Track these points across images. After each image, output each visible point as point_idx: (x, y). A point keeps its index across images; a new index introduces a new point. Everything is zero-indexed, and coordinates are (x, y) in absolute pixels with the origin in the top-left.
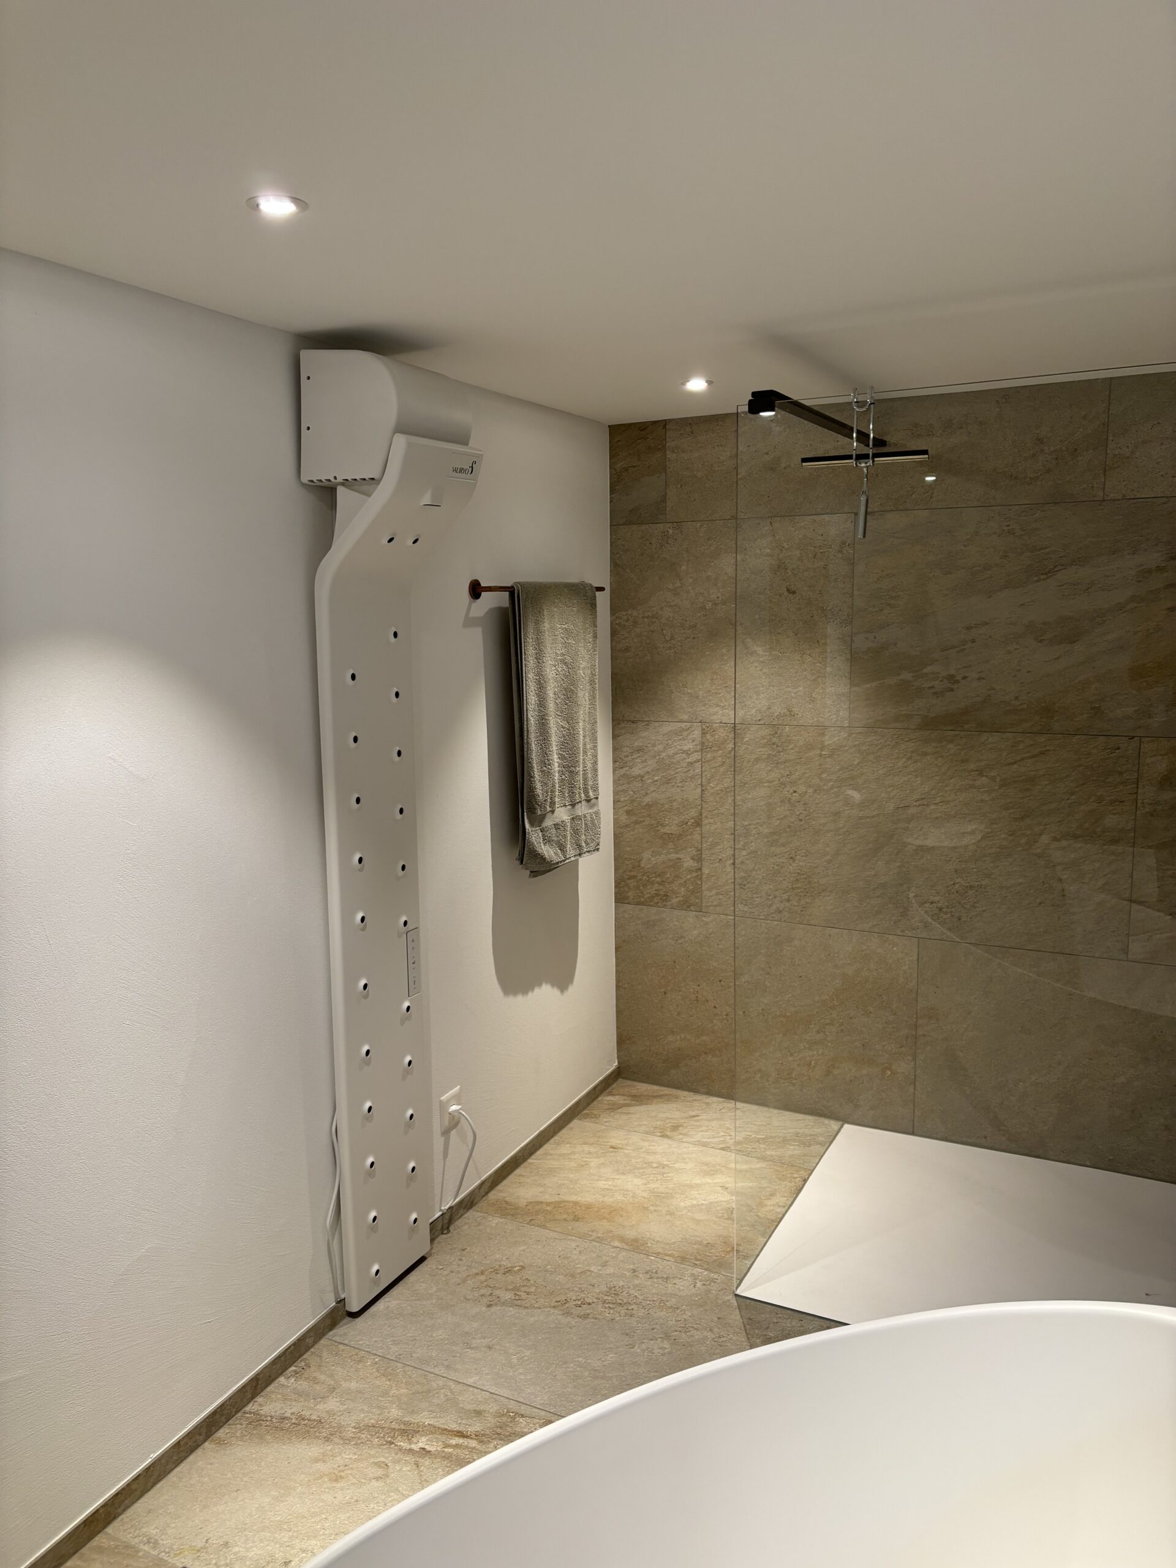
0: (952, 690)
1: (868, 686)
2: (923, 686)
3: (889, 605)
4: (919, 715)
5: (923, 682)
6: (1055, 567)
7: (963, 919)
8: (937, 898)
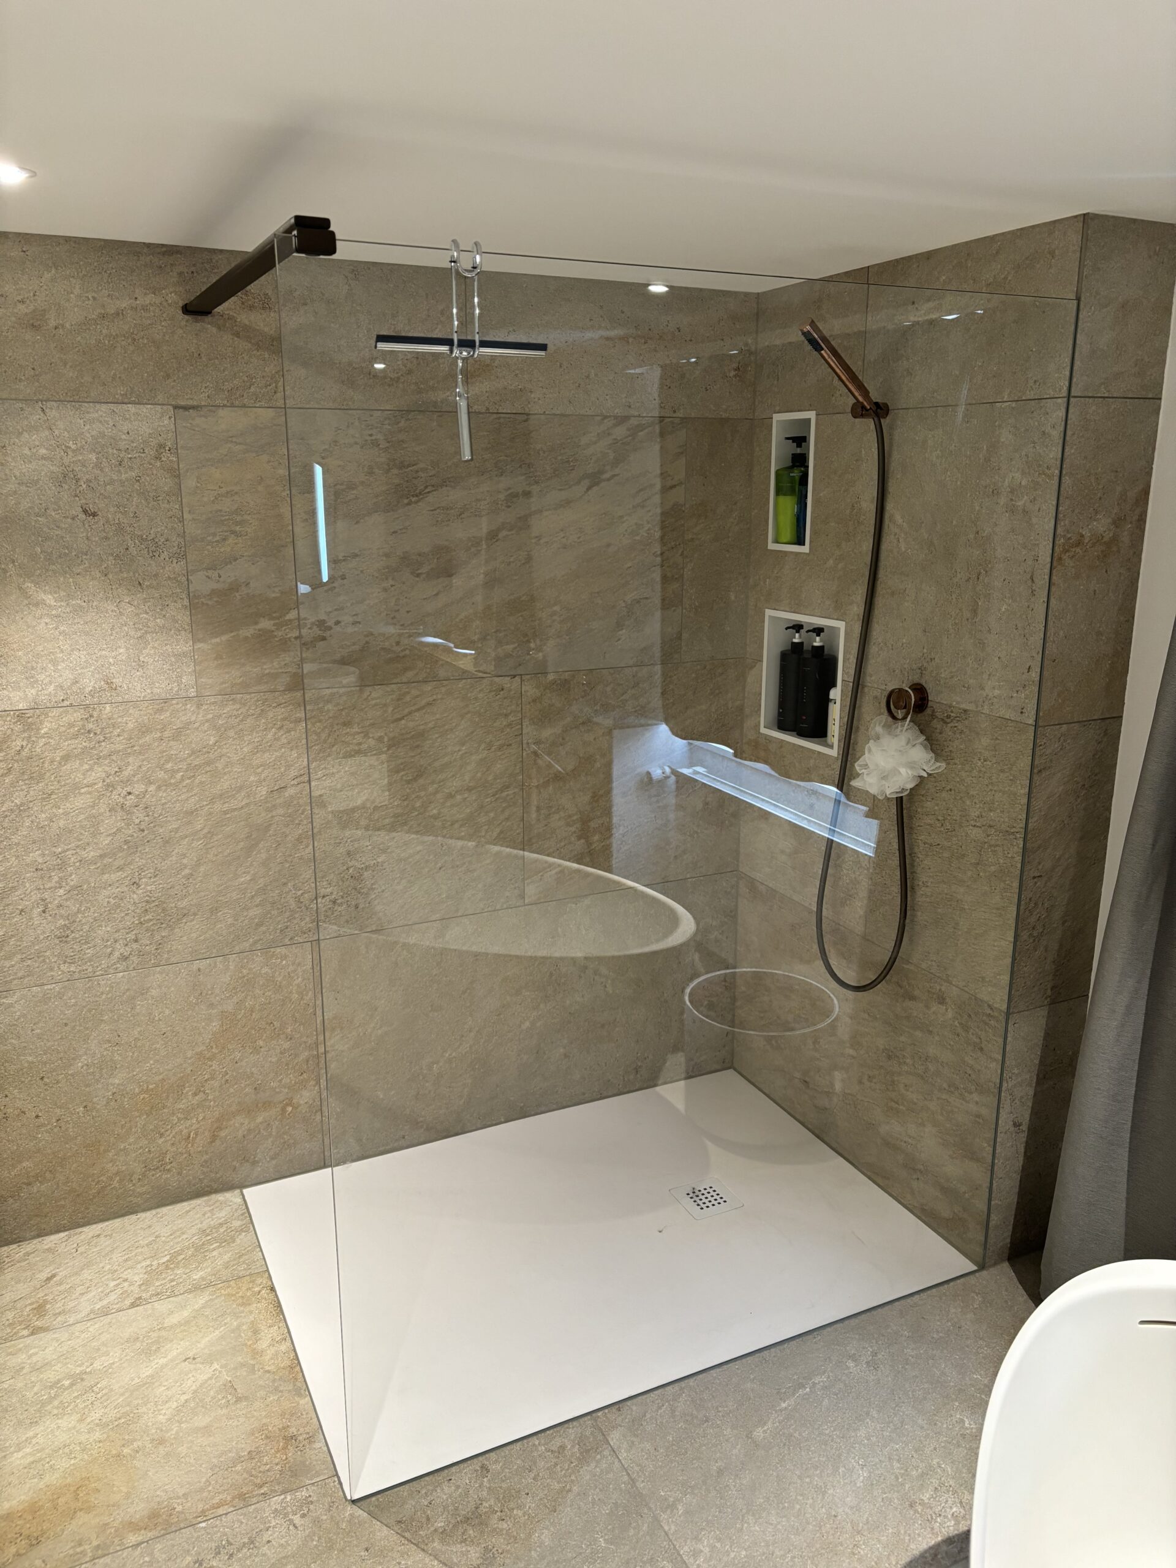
0: (324, 639)
1: (218, 640)
2: (288, 636)
3: (233, 532)
4: (286, 673)
5: (287, 630)
6: (426, 487)
7: (361, 906)
8: (329, 890)
